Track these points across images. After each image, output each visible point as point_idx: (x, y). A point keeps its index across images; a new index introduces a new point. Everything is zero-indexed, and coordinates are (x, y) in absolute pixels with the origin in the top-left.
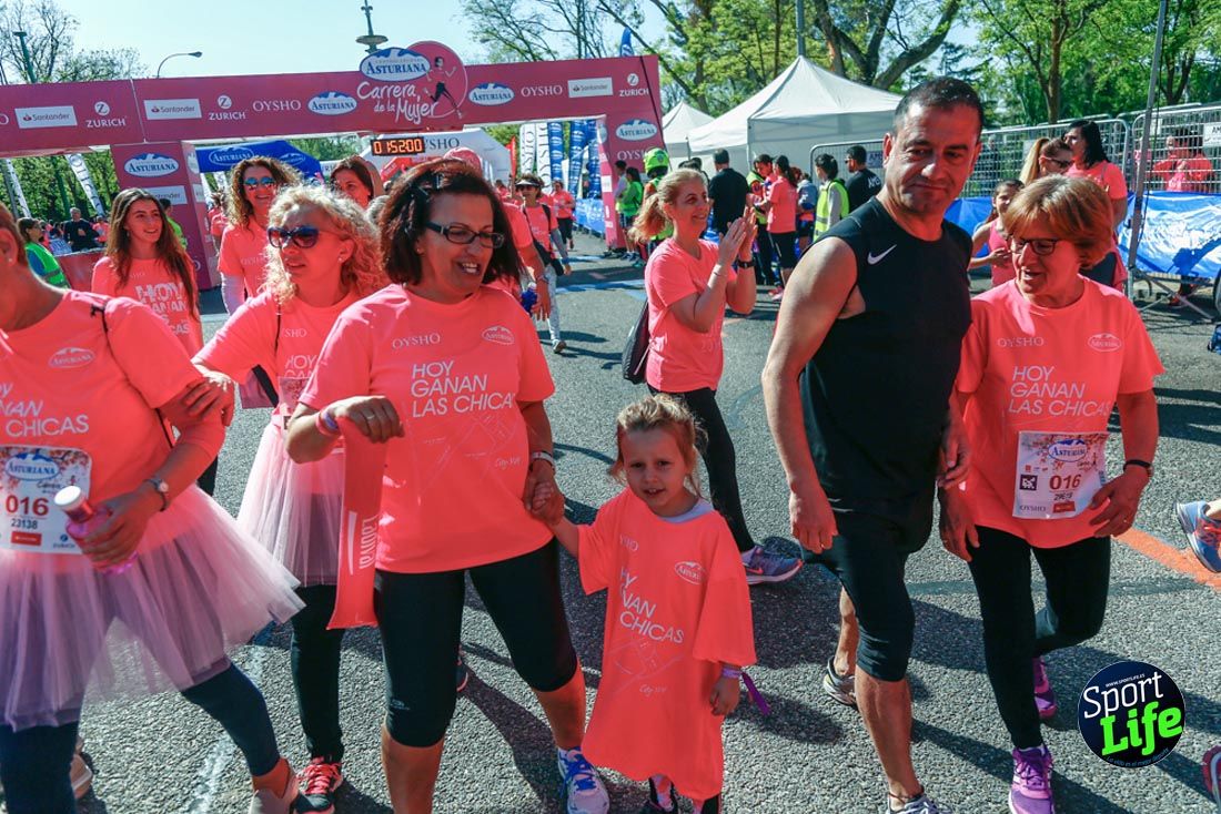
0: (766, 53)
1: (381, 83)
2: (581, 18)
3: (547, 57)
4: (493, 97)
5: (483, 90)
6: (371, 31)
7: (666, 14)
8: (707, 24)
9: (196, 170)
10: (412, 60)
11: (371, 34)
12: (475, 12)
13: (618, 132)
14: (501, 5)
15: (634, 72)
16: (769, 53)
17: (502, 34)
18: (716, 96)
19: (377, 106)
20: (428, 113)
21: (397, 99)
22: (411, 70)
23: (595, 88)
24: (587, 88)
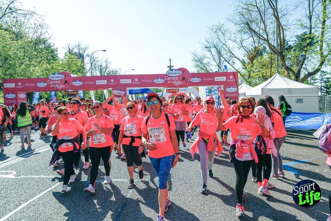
1: (170, 77)
2: (220, 63)
3: (210, 71)
4: (196, 80)
5: (194, 79)
6: (170, 65)
7: (241, 62)
8: (252, 65)
9: (128, 94)
10: (178, 72)
11: (170, 66)
12: (194, 61)
13: (227, 90)
14: (200, 60)
16: (269, 72)
17: (200, 66)
18: (254, 82)
19: (169, 82)
20: (180, 83)
21: (173, 80)
22: (177, 74)
23: (221, 79)
24: (219, 79)
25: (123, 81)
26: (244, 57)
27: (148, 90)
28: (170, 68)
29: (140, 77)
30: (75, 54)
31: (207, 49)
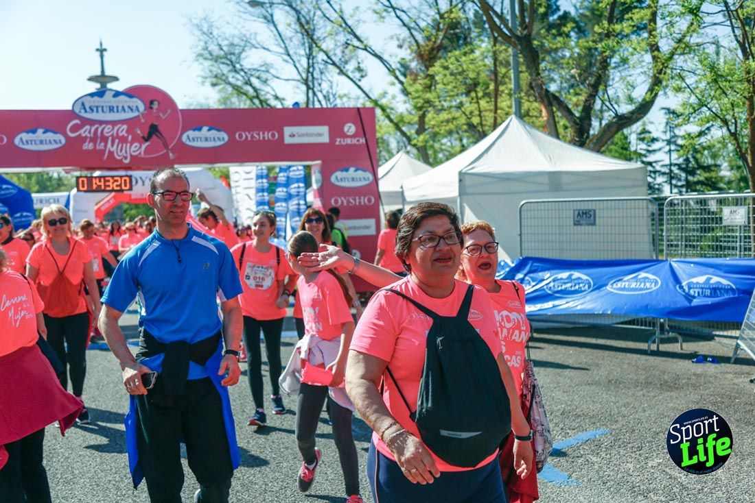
0: (486, 111)
1: (92, 122)
4: (206, 139)
5: (197, 132)
8: (427, 81)
10: (126, 102)
13: (333, 179)
15: (351, 122)
16: (490, 111)
19: (87, 144)
20: (138, 152)
21: (107, 138)
22: (125, 111)
23: (312, 135)
24: (303, 135)
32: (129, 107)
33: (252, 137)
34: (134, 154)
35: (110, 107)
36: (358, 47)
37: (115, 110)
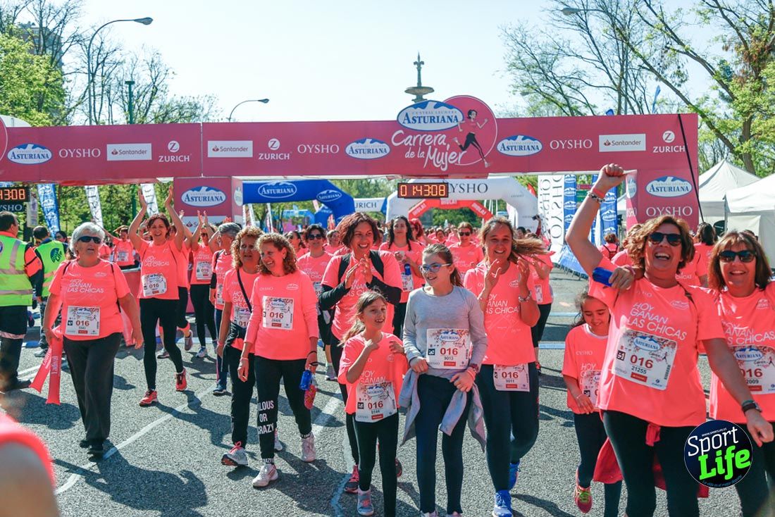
1: (414, 132)
2: (623, 75)
3: (584, 110)
4: (521, 148)
5: (511, 141)
6: (419, 83)
7: (712, 74)
9: (239, 202)
10: (446, 112)
11: (419, 86)
12: (517, 68)
13: (649, 188)
14: (543, 62)
15: (670, 130)
17: (542, 88)
18: (769, 155)
19: (408, 153)
20: (455, 161)
21: (428, 146)
22: (445, 122)
23: (628, 143)
24: (618, 143)
25: (218, 149)
26: (724, 52)
27: (326, 185)
28: (419, 97)
29: (291, 133)
30: (24, 33)
31: (572, 18)
32: (449, 117)
33: (566, 145)
34: (451, 162)
35: (431, 117)
36: (678, 51)
37: (436, 120)
